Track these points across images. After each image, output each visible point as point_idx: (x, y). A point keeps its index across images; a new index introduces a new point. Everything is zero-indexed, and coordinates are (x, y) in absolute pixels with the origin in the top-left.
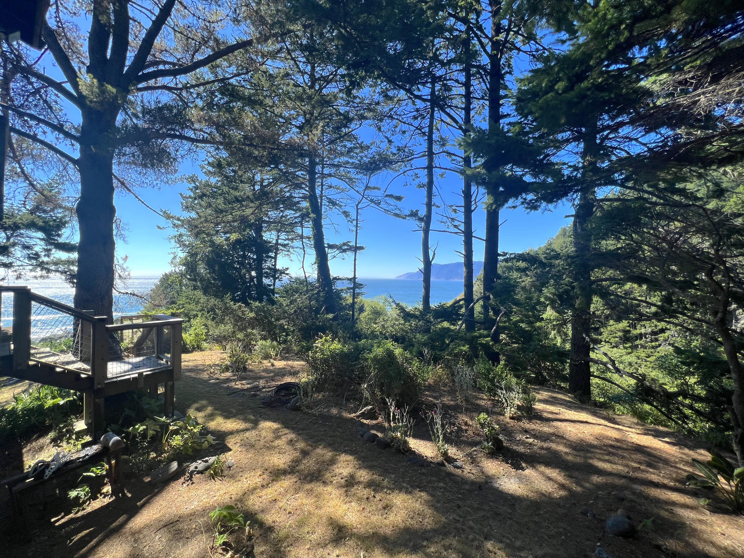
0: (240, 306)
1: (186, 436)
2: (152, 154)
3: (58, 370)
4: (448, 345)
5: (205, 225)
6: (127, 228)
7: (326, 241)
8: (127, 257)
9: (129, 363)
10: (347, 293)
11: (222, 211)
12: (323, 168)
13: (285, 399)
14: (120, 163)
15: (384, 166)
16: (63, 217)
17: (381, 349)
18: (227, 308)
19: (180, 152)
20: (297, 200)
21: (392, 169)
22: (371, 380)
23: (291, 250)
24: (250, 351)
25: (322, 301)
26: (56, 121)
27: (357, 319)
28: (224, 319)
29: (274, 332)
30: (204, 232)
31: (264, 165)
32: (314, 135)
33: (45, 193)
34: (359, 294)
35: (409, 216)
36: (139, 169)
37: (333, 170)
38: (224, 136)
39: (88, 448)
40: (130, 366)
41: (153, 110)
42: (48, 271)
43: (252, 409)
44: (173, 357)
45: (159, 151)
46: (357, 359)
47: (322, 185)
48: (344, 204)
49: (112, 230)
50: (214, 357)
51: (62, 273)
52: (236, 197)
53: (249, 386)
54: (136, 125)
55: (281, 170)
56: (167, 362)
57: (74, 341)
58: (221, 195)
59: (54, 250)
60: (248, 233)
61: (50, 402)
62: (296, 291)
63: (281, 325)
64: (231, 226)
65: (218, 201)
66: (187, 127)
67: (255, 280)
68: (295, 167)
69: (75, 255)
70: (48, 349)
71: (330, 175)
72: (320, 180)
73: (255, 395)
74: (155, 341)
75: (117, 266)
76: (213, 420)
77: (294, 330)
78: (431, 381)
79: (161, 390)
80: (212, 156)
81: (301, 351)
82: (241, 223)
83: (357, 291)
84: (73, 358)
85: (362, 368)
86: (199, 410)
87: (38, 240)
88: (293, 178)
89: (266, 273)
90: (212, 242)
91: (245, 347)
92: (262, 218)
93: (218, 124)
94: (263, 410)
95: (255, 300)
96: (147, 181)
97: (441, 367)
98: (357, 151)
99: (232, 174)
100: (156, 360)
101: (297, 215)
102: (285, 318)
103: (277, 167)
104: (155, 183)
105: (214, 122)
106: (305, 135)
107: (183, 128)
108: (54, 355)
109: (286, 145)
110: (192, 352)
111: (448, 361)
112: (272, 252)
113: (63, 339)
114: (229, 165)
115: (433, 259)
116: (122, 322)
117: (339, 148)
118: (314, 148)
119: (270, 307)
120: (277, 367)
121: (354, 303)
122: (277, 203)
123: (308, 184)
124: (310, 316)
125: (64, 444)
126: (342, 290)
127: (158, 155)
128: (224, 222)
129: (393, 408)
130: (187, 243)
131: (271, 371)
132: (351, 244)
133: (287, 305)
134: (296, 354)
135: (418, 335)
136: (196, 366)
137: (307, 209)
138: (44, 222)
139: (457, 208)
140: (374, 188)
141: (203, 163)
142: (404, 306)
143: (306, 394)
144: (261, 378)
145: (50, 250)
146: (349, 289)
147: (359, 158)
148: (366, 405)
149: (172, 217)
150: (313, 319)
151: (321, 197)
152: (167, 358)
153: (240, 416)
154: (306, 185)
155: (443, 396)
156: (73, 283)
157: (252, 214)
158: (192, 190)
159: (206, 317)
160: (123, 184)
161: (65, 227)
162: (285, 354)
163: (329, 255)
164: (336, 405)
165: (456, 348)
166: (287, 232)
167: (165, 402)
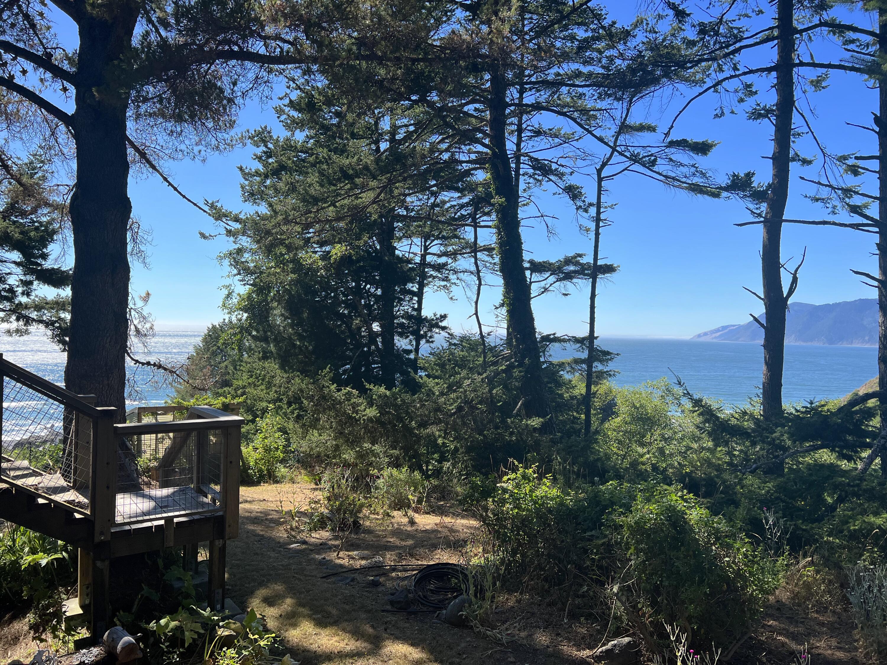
0: (349, 393)
1: (245, 653)
2: (192, 94)
3: (41, 501)
4: (832, 508)
5: (284, 228)
6: (150, 239)
7: (526, 256)
8: (148, 294)
9: (150, 498)
10: (573, 371)
11: (316, 200)
12: (521, 92)
13: (434, 598)
14: (138, 116)
15: (667, 75)
16: (49, 223)
17: (653, 507)
18: (324, 397)
19: (239, 85)
20: (466, 166)
21: (687, 80)
22: (628, 576)
23: (453, 277)
24: (368, 489)
25: (517, 388)
26: (41, 48)
27: (597, 432)
28: (318, 420)
29: (416, 451)
30: (282, 242)
31: (399, 97)
32: (503, 21)
33: (24, 180)
34: (601, 375)
35: (727, 189)
36: (169, 125)
37: (543, 96)
38: (320, 44)
39: (85, 651)
40: (152, 504)
41: (192, 7)
42: (28, 321)
43: (369, 611)
44: (225, 490)
45: (204, 87)
46: (597, 524)
47: (520, 130)
48: (568, 171)
49: (124, 244)
50: (299, 497)
51: (48, 324)
52: (341, 169)
53: (363, 562)
54: (164, 40)
55: (431, 105)
56: (214, 500)
57: (64, 450)
58: (313, 165)
59: (36, 283)
60: (366, 242)
61: (27, 559)
62: (462, 364)
63: (429, 436)
64: (333, 228)
65: (309, 180)
66: (252, 34)
67: (379, 340)
68: (462, 96)
69: (66, 292)
70: (26, 463)
71: (537, 107)
72: (515, 120)
73: (375, 584)
74: (195, 458)
75: (133, 312)
76: (294, 625)
77: (456, 449)
78: (784, 596)
79: (203, 556)
80: (298, 88)
81: (471, 496)
82: (351, 222)
83: (598, 366)
84: (62, 482)
85: (609, 547)
86: (269, 601)
87: (13, 265)
88: (457, 119)
89: (402, 325)
90: (296, 261)
91: (357, 479)
92: (393, 209)
93: (309, 20)
94: (390, 618)
95: (378, 381)
96: (183, 147)
97: (812, 563)
98: (600, 45)
99: (335, 121)
100: (194, 495)
101: (465, 200)
102: (438, 422)
103: (423, 100)
104: (196, 149)
105: (301, 18)
106: (482, 23)
107: (244, 38)
108: (35, 474)
109: (442, 49)
110: (256, 483)
111: (831, 547)
112: (412, 281)
113: (47, 445)
114: (329, 102)
115: (791, 291)
116: (139, 420)
117: (558, 44)
118: (502, 49)
119: (407, 397)
120: (421, 528)
121: (589, 396)
122: (424, 176)
123: (488, 129)
124: (491, 421)
125: (48, 636)
126: (562, 365)
127: (201, 96)
128: (320, 221)
129: (682, 649)
130: (252, 265)
131: (409, 536)
132: (584, 260)
133: (442, 394)
134: (461, 502)
135: (750, 480)
136: (266, 513)
137: (485, 185)
138: (21, 233)
139: (860, 163)
140: (641, 128)
141: (281, 103)
142: (714, 406)
143: (480, 592)
144: (388, 548)
145: (31, 283)
146: (577, 361)
147: (604, 61)
148: (617, 633)
149: (226, 216)
150: (497, 428)
151: (518, 156)
152: (214, 491)
153: (345, 624)
154: (484, 132)
155: (818, 635)
156: (64, 343)
157: (374, 202)
158: (260, 158)
159: (285, 414)
160: (143, 155)
161: (52, 240)
162: (439, 500)
163: (534, 287)
164: (547, 625)
165: (854, 518)
166: (444, 237)
167: (210, 581)
